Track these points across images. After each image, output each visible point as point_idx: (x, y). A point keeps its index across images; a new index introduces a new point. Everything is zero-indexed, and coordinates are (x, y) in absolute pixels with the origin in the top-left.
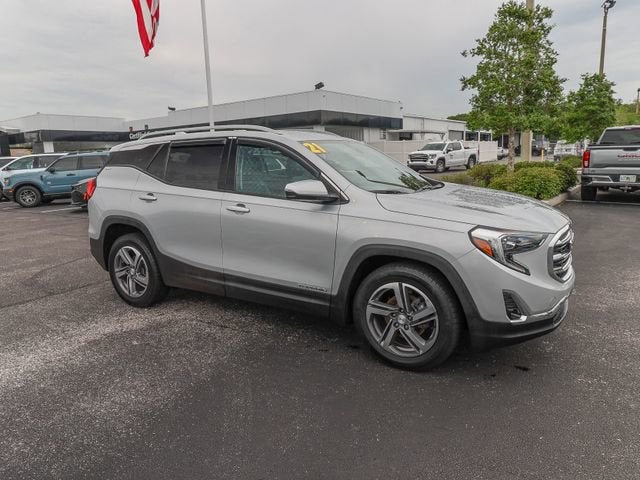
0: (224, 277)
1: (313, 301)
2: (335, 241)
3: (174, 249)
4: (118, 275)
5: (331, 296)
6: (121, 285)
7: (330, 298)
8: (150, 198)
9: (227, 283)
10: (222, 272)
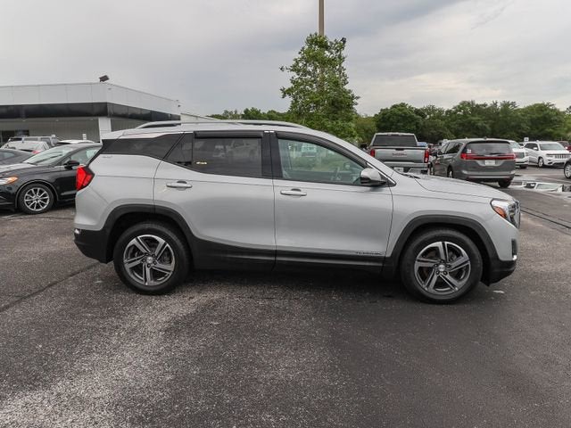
0: (276, 253)
1: (367, 264)
2: (392, 215)
4: (128, 267)
5: (385, 257)
6: (132, 276)
7: (384, 260)
8: (182, 185)
9: (279, 259)
10: (274, 249)
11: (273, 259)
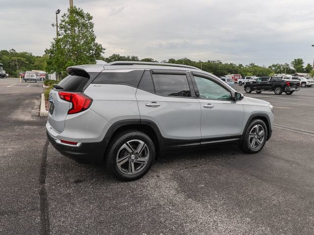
3: (169, 133)
4: (119, 165)
5: (240, 135)
8: (154, 104)
9: (202, 143)
10: (200, 138)
11: (199, 144)
